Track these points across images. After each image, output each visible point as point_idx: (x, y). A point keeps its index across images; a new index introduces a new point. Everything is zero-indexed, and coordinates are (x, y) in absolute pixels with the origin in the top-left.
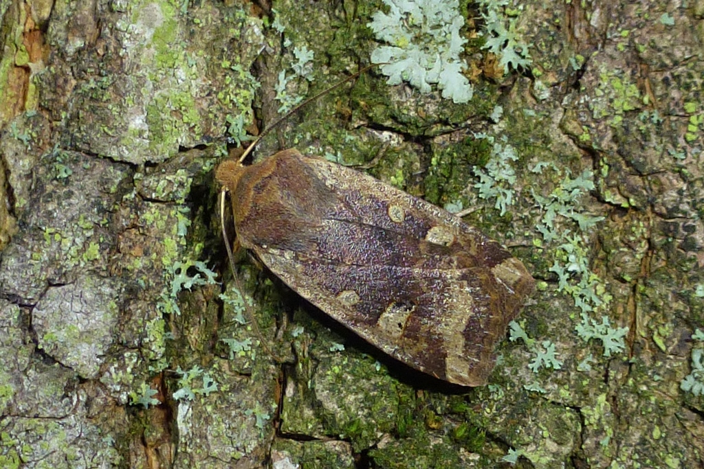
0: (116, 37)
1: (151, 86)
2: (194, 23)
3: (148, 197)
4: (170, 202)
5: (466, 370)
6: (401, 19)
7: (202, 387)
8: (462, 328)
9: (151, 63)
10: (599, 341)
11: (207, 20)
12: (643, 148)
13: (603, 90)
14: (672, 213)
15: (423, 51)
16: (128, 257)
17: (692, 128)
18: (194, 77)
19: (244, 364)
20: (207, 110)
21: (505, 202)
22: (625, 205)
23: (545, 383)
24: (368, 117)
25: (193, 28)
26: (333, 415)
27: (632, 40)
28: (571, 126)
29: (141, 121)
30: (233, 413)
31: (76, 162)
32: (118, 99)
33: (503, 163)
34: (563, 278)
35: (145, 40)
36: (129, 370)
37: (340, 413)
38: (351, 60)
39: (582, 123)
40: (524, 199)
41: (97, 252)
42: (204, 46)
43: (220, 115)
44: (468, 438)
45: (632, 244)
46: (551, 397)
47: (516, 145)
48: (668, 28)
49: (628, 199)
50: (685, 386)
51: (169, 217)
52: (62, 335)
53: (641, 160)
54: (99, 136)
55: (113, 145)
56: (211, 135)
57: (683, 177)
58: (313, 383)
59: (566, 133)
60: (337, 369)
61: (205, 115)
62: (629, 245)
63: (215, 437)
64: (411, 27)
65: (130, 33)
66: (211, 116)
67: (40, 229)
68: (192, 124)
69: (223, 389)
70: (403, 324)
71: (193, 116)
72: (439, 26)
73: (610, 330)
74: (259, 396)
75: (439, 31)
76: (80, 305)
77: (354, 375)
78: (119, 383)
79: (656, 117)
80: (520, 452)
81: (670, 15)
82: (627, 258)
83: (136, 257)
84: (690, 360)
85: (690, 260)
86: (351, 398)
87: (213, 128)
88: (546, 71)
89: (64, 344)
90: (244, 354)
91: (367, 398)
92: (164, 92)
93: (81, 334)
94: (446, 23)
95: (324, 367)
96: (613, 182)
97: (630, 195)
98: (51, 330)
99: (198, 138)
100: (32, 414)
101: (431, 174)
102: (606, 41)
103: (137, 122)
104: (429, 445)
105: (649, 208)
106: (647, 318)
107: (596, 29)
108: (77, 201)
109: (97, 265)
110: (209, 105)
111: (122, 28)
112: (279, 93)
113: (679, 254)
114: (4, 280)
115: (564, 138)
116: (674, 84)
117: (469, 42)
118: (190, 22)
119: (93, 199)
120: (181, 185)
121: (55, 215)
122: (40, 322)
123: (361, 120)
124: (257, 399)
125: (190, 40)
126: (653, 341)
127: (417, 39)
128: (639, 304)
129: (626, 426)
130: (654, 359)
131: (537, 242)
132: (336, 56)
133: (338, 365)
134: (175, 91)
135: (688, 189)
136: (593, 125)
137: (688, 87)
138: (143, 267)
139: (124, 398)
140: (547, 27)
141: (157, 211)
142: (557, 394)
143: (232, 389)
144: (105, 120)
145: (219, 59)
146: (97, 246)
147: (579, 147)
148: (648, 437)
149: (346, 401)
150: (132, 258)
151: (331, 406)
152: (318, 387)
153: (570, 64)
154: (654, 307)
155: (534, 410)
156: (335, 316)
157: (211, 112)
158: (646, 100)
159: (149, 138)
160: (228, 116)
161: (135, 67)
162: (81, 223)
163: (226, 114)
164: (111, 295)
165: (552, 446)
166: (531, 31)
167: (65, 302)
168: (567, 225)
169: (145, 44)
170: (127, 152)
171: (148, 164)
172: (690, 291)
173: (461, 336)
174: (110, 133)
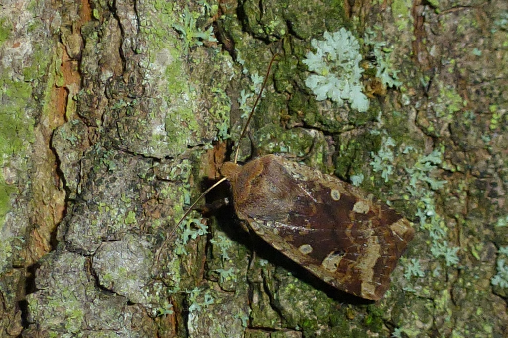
0: (139, 72)
1: (166, 105)
2: (193, 62)
3: (163, 178)
4: (178, 181)
5: (373, 290)
6: (323, 57)
7: (204, 301)
8: (373, 265)
9: (165, 90)
10: (443, 257)
11: (201, 60)
12: (466, 135)
13: (442, 99)
14: (483, 174)
15: (337, 78)
16: (150, 218)
17: (494, 121)
18: (194, 98)
19: (230, 285)
20: (203, 120)
21: (388, 173)
22: (453, 170)
23: (414, 285)
24: (303, 121)
25: (193, 65)
26: (291, 315)
27: (456, 66)
28: (422, 121)
29: (160, 129)
30: (226, 317)
31: (117, 158)
32: (144, 114)
33: (386, 149)
34: (423, 219)
35: (161, 74)
36: (157, 294)
37: (294, 314)
38: (289, 83)
39: (430, 120)
40: (399, 171)
41: (134, 218)
42: (199, 77)
43: (212, 124)
44: (373, 324)
45: (459, 195)
46: (418, 294)
47: (394, 137)
48: (478, 58)
49: (456, 167)
50: (495, 281)
51: (178, 191)
52: (115, 275)
53: (465, 142)
54: (133, 140)
55: (144, 146)
56: (207, 137)
57: (489, 152)
58: (278, 296)
59: (419, 126)
60: (291, 286)
61: (202, 123)
62: (456, 195)
63: (215, 334)
64: (329, 62)
65: (150, 70)
66: (206, 124)
67: (95, 204)
68: (195, 131)
69: (218, 302)
70: (338, 264)
71: (194, 125)
72: (346, 61)
73: (449, 250)
74: (241, 305)
75: (346, 64)
76: (127, 254)
77: (303, 289)
78: (150, 303)
79: (472, 115)
80: (402, 329)
81: (479, 49)
82: (456, 204)
83: (156, 218)
84: (496, 265)
85: (494, 204)
86: (301, 303)
87: (208, 132)
88: (408, 88)
89: (118, 280)
90: (229, 278)
91: (310, 302)
92: (175, 109)
93: (128, 273)
94: (351, 60)
95: (284, 285)
96: (448, 157)
97: (457, 164)
98: (108, 271)
99: (199, 140)
100: (97, 328)
101: (341, 156)
102: (441, 67)
103: (158, 130)
104: (348, 329)
105: (468, 172)
106: (467, 240)
107: (433, 58)
108: (119, 184)
109: (133, 226)
110: (204, 117)
111: (144, 66)
112: (242, 105)
113: (487, 200)
114: (73, 239)
115: (416, 129)
116: (482, 93)
117: (365, 71)
118: (189, 61)
119: (129, 182)
120: (185, 170)
121: (105, 194)
122: (99, 266)
123: (296, 122)
124: (240, 307)
125: (190, 74)
126: (472, 254)
127: (333, 70)
128: (462, 231)
129: (459, 308)
130: (473, 266)
131: (406, 198)
132: (280, 80)
133: (291, 283)
134: (181, 108)
135: (492, 160)
136: (435, 121)
137: (491, 95)
138: (162, 226)
139: (155, 312)
140: (407, 58)
141: (170, 188)
142: (421, 291)
143: (224, 302)
144: (136, 129)
145: (209, 86)
146: (134, 214)
147: (426, 134)
148: (473, 315)
149: (298, 305)
150: (153, 219)
151: (289, 309)
152: (281, 298)
153: (421, 83)
154: (471, 232)
155: (408, 303)
156: (295, 260)
157: (205, 122)
158: (465, 103)
159: (167, 141)
160: (218, 124)
161: (154, 92)
162: (123, 199)
163: (216, 123)
164: (148, 247)
165: (420, 325)
166: (397, 61)
167: (116, 253)
168: (423, 186)
169: (161, 77)
170: (153, 150)
171: (167, 158)
172: (495, 223)
173: (371, 270)
174: (141, 138)
